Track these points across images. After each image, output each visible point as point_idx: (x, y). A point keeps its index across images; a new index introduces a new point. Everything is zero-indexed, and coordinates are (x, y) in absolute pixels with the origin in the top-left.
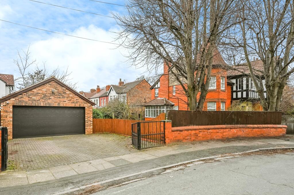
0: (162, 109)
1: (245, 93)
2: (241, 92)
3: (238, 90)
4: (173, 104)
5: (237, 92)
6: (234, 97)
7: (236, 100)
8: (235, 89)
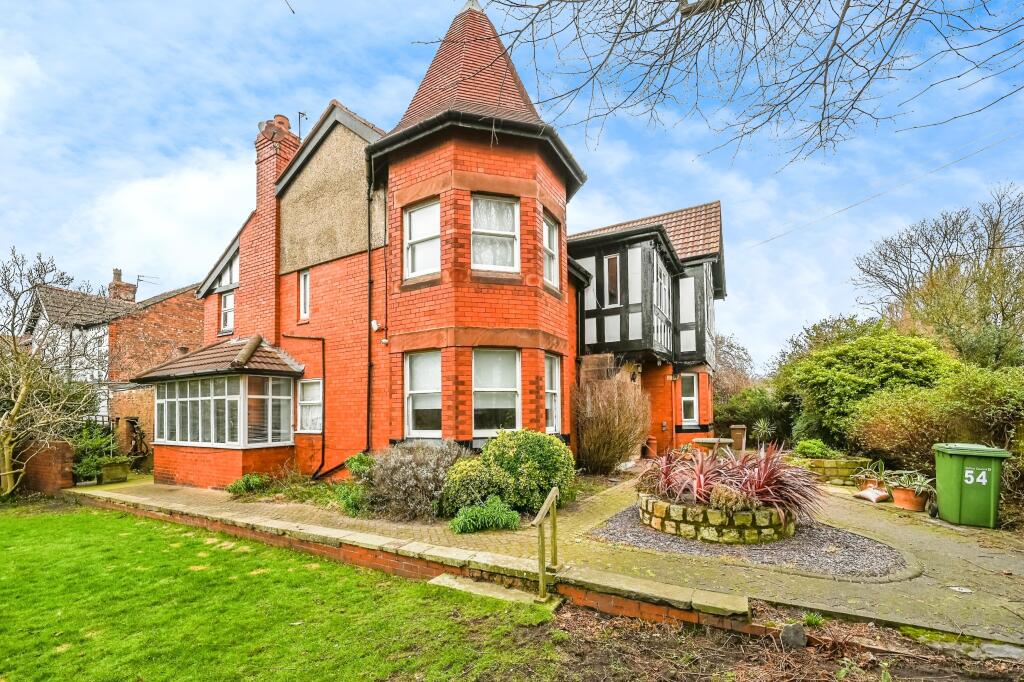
0: (228, 398)
1: (635, 321)
2: (617, 318)
3: (607, 306)
4: (297, 368)
5: (599, 314)
6: (591, 338)
7: (599, 352)
8: (591, 302)
